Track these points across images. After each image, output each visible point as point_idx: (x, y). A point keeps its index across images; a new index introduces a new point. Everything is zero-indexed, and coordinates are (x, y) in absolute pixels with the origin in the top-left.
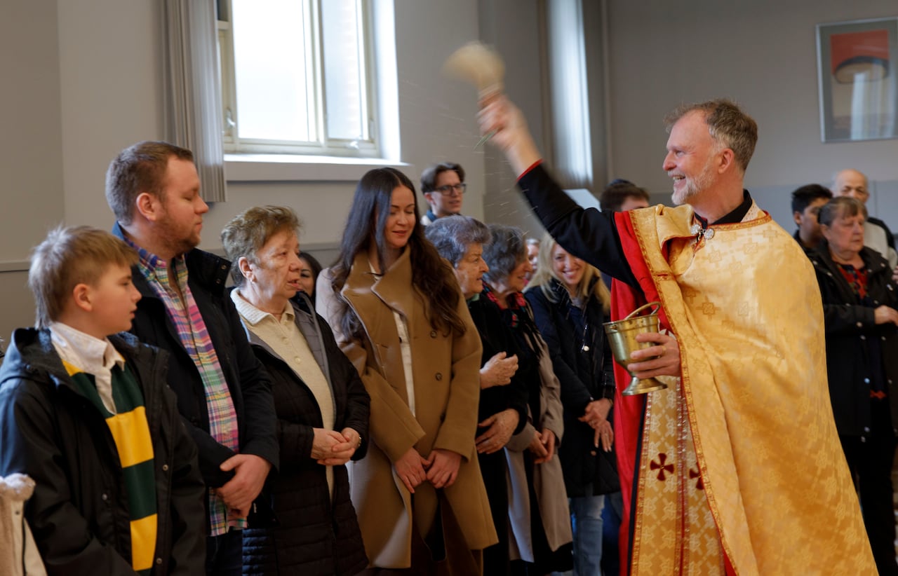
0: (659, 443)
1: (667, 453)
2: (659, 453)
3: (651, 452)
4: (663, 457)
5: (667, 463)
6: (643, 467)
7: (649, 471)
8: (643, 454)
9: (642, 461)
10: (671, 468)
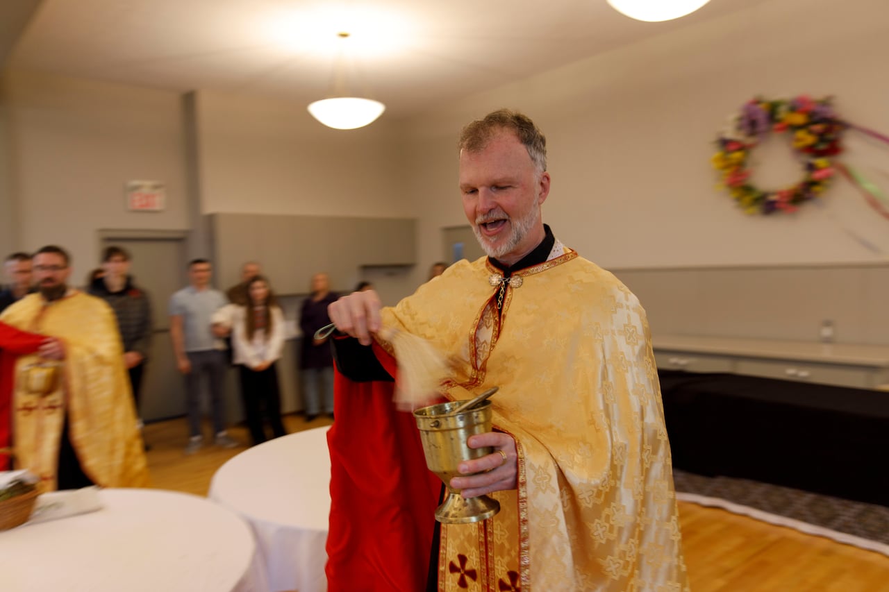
0: (458, 542)
1: (467, 556)
2: (458, 553)
3: (450, 551)
4: (463, 559)
5: (467, 567)
6: (441, 568)
7: (448, 574)
8: (441, 551)
9: (440, 561)
10: (473, 574)
